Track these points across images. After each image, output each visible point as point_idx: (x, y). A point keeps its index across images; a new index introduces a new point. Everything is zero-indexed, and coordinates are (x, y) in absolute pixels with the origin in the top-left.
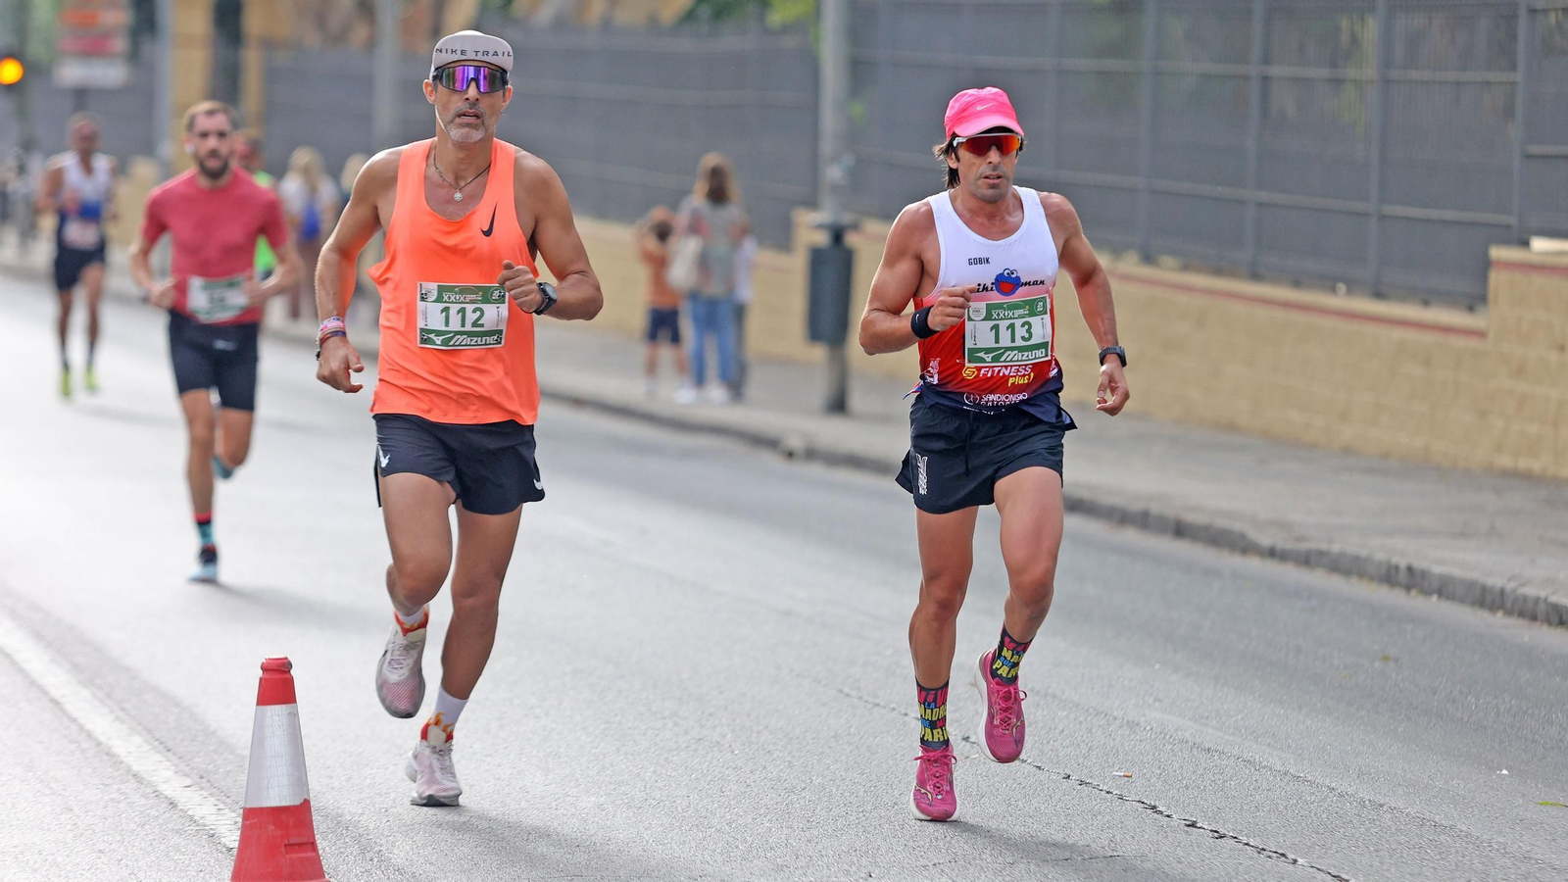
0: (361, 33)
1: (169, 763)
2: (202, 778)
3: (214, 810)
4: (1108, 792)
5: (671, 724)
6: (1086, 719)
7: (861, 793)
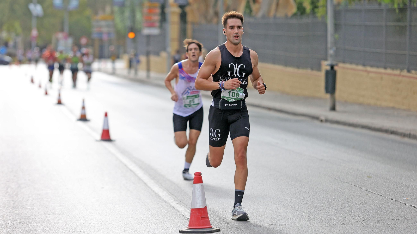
0: (215, 20)
1: (172, 198)
2: (181, 201)
3: (184, 209)
4: (402, 203)
5: (294, 187)
6: (396, 185)
7: (341, 204)
